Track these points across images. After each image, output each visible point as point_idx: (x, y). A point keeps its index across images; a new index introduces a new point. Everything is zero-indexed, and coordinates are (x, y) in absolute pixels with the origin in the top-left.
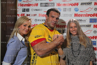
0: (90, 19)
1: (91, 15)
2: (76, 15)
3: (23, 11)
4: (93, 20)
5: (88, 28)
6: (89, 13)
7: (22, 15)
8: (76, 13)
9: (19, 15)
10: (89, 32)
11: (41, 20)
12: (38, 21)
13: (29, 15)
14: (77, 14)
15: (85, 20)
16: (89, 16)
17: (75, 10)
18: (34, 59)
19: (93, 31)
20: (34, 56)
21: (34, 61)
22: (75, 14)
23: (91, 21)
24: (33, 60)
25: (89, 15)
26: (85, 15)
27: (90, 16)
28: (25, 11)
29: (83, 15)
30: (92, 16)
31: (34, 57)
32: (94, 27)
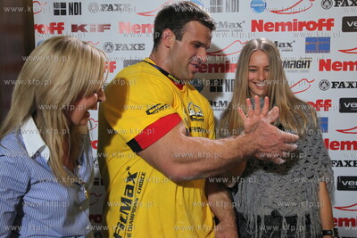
0: (308, 39)
1: (311, 26)
2: (257, 26)
3: (56, 13)
4: (317, 44)
5: (301, 71)
6: (302, 18)
7: (53, 27)
8: (258, 17)
9: (41, 26)
10: (304, 85)
11: (130, 47)
12: (117, 49)
13: (82, 28)
14: (261, 21)
15: (289, 45)
16: (304, 28)
17: (255, 8)
18: (131, 195)
19: (316, 83)
20: (131, 183)
21: (130, 201)
22: (254, 22)
23: (312, 45)
24: (127, 197)
25: (302, 25)
26: (289, 24)
27: (309, 29)
28: (64, 13)
29: (282, 24)
30: (314, 29)
31: (128, 187)
32: (321, 69)
